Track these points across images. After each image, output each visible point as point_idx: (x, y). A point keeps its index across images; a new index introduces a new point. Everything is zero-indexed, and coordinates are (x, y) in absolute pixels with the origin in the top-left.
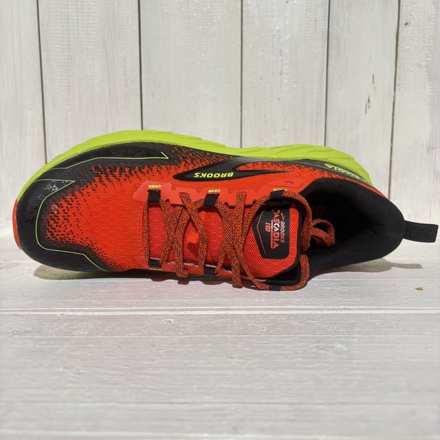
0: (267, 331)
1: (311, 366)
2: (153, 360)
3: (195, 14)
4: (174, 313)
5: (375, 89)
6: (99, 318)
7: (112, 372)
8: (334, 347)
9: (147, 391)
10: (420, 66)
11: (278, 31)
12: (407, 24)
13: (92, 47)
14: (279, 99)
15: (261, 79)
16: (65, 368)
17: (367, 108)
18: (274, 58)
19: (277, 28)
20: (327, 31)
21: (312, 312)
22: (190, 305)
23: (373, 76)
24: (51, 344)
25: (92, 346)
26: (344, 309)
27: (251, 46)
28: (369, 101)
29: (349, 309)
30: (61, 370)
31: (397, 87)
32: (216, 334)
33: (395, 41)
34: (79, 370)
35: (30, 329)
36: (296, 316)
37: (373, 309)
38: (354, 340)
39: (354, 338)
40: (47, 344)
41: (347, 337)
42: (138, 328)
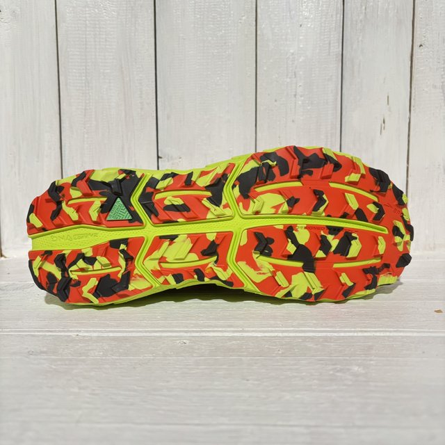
0: (283, 353)
1: (327, 388)
2: (168, 382)
3: (210, 38)
4: (189, 334)
5: (390, 110)
6: (114, 339)
7: (128, 393)
8: (349, 370)
9: (161, 412)
10: (435, 87)
11: (293, 54)
12: (421, 46)
13: (108, 71)
14: (293, 121)
15: (276, 101)
16: (80, 388)
17: (382, 128)
18: (288, 80)
19: (292, 51)
20: (341, 53)
21: (329, 334)
22: (205, 327)
23: (388, 97)
24: (66, 365)
25: (107, 366)
26: (361, 331)
27: (265, 69)
28: (384, 122)
29: (366, 331)
30: (76, 390)
31: (412, 108)
32: (231, 356)
33: (410, 62)
34: (94, 390)
35: (45, 349)
36: (312, 338)
37: (390, 332)
38: (372, 362)
39: (371, 360)
40: (62, 365)
41: (364, 360)
42: (153, 349)
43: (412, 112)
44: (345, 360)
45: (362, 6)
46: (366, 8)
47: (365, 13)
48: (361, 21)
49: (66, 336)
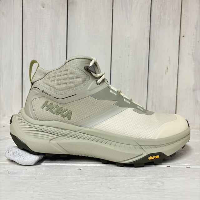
0: (125, 175)
1: (146, 193)
2: (74, 189)
3: (91, 29)
4: (82, 165)
5: (170, 63)
6: (48, 166)
8: (155, 184)
10: (189, 54)
11: (128, 37)
12: (183, 36)
13: (45, 41)
14: (127, 67)
15: (120, 58)
16: (34, 192)
17: (166, 71)
18: (126, 49)
20: (149, 38)
23: (169, 58)
24: (26, 179)
25: (46, 180)
28: (167, 69)
30: (32, 192)
31: (179, 63)
33: (178, 43)
34: (40, 192)
35: (16, 172)
38: (165, 180)
39: (164, 179)
40: (25, 179)
41: (161, 179)
42: (66, 172)
43: (180, 65)
44: (153, 179)
45: (158, 18)
46: (160, 19)
47: (160, 22)
48: (158, 25)
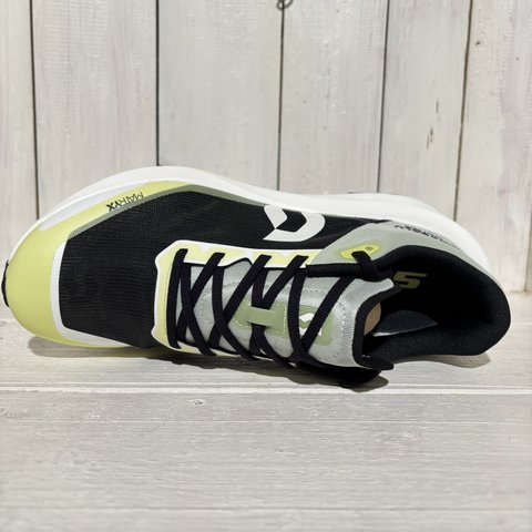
0: (319, 416)
1: (375, 461)
2: (185, 453)
3: (226, 21)
4: (200, 391)
5: (439, 119)
6: (111, 396)
7: (136, 468)
8: (400, 437)
9: (180, 493)
10: (492, 94)
11: (327, 45)
12: (478, 43)
13: (97, 56)
14: (325, 128)
15: (305, 102)
16: (76, 463)
17: (430, 141)
18: (320, 77)
19: (325, 42)
20: (384, 48)
22: (223, 380)
23: (437, 103)
24: (55, 431)
25: (108, 433)
26: (408, 387)
27: (293, 62)
28: (431, 133)
29: (414, 388)
30: (72, 465)
31: (465, 118)
33: (464, 63)
34: (94, 465)
35: (26, 411)
37: (441, 388)
38: (425, 428)
39: (423, 425)
40: (51, 431)
41: (416, 424)
42: (162, 410)
43: (465, 123)
48: (409, 9)
49: (51, 392)
